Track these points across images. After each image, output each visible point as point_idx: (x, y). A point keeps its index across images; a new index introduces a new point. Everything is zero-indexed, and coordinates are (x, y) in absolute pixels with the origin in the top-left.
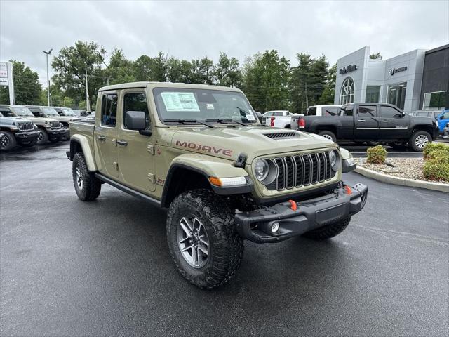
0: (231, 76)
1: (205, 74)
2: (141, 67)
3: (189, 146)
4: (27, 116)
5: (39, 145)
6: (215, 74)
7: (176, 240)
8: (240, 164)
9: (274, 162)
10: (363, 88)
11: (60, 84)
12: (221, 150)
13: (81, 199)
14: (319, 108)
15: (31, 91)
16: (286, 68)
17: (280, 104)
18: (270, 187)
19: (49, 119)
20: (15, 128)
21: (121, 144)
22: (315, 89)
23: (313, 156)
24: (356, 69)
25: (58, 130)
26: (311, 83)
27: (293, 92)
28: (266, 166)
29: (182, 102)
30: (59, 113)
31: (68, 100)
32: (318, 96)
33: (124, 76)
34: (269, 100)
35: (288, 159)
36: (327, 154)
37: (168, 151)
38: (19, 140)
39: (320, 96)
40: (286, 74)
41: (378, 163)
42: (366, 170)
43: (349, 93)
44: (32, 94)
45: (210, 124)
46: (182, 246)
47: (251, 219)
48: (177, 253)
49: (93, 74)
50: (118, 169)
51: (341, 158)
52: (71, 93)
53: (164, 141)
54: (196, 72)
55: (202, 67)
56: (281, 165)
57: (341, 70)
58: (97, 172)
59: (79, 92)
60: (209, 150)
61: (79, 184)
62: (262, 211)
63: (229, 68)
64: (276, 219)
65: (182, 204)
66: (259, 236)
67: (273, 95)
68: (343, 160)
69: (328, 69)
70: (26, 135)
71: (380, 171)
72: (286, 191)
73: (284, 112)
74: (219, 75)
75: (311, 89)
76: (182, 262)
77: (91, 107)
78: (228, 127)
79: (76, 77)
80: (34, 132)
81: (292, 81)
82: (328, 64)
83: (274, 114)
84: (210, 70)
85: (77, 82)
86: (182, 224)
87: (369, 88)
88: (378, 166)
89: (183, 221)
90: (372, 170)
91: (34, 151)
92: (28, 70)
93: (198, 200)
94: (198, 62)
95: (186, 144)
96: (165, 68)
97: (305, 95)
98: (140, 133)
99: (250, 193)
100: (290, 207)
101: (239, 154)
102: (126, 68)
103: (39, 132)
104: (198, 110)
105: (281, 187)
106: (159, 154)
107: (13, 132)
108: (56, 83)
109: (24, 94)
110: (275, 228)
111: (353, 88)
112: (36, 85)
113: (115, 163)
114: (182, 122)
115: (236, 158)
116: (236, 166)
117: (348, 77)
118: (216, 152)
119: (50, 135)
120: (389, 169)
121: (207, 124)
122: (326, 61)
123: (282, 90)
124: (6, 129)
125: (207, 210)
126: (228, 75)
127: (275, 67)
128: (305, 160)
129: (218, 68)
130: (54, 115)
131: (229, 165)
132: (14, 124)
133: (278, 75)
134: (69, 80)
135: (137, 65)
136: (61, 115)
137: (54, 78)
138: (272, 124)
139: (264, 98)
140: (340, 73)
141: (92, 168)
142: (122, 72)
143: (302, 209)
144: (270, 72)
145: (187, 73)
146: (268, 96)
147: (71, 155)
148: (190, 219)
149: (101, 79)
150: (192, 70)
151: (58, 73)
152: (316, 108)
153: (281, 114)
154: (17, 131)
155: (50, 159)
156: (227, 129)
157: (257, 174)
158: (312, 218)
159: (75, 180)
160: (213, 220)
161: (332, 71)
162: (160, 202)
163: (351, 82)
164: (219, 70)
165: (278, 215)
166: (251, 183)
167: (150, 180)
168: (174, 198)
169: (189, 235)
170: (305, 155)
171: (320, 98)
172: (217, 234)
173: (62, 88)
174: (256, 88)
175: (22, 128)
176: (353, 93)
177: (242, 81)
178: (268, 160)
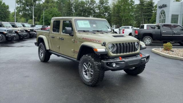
0: (105, 9)
1: (92, 7)
2: (60, 3)
3: (87, 39)
4: (9, 27)
5: (14, 40)
6: (97, 7)
7: (82, 71)
8: (104, 45)
9: (115, 45)
10: (170, 16)
11: (19, 11)
12: (97, 40)
13: (42, 61)
14: (145, 26)
15: (5, 14)
16: (133, 5)
17: (129, 23)
18: (113, 53)
19: (19, 29)
20: (6, 32)
21: (61, 39)
22: (148, 15)
23: (129, 43)
24: (166, 6)
25: (24, 34)
26: (145, 13)
27: (136, 17)
28: (112, 46)
29: (84, 24)
30: (23, 26)
31: (23, 19)
32: (149, 19)
33: (51, 8)
34: (124, 20)
35: (120, 44)
36: (134, 43)
37: (79, 41)
38: (7, 38)
39: (151, 19)
40: (133, 8)
41: (168, 50)
42: (162, 53)
43: (163, 18)
44: (6, 16)
45: (94, 32)
46: (84, 73)
47: (107, 61)
48: (82, 75)
49: (36, 6)
50: (59, 49)
51: (140, 45)
52: (24, 15)
53: (78, 38)
54: (87, 6)
55: (90, 4)
56: (117, 46)
57: (159, 7)
58: (50, 50)
59: (29, 15)
60: (94, 41)
61: (41, 55)
62: (110, 60)
63: (104, 5)
64: (115, 62)
65: (84, 58)
66: (109, 67)
67: (126, 18)
68: (141, 45)
69: (154, 5)
70: (10, 36)
71: (168, 53)
72: (119, 54)
73: (130, 27)
74: (99, 8)
75: (146, 15)
76: (84, 78)
77: (34, 23)
78: (101, 33)
79: (27, 8)
80: (14, 34)
81: (136, 11)
82: (154, 3)
83: (125, 28)
84: (94, 5)
85: (28, 10)
86: (84, 65)
87: (173, 15)
88: (168, 52)
89: (85, 64)
90: (165, 53)
91: (13, 43)
92: (4, 4)
93: (90, 56)
94: (88, 1)
95: (86, 38)
96: (72, 4)
97: (142, 18)
98: (70, 35)
99: (107, 54)
100: (119, 59)
101: (103, 42)
102: (53, 3)
103: (15, 34)
104: (90, 27)
105: (117, 53)
106: (76, 42)
107: (5, 34)
108: (18, 11)
109: (2, 16)
110: (114, 65)
111: (165, 15)
112: (7, 11)
113: (58, 46)
114: (84, 31)
115: (102, 43)
116: (102, 45)
117: (163, 10)
118: (96, 41)
119: (20, 36)
120: (171, 53)
121: (93, 32)
122: (153, 1)
123: (131, 16)
124: (2, 33)
125: (93, 59)
126: (103, 8)
127: (127, 4)
128: (126, 45)
129: (98, 4)
130: (21, 27)
131: (100, 45)
132: (5, 31)
133: (129, 8)
134: (24, 9)
135: (58, 2)
136: (24, 27)
137: (17, 8)
138: (123, 33)
139: (121, 19)
140: (159, 8)
141: (48, 48)
142: (51, 6)
143: (123, 60)
144: (125, 6)
145: (83, 7)
146: (123, 18)
147: (37, 44)
148: (87, 64)
149: (40, 9)
150: (85, 5)
151: (19, 6)
152: (144, 25)
153: (128, 28)
154: (6, 34)
155: (22, 46)
156: (100, 34)
157: (109, 49)
158: (127, 63)
159: (39, 54)
160: (95, 63)
161: (156, 7)
162: (76, 60)
163: (164, 13)
164: (99, 6)
165: (115, 61)
166: (107, 51)
167: (72, 52)
168: (82, 56)
169: (86, 69)
170: (126, 43)
171: (150, 20)
172: (96, 67)
173: (20, 13)
174: (117, 15)
175: (9, 33)
176: (165, 18)
177: (110, 11)
178: (113, 44)
